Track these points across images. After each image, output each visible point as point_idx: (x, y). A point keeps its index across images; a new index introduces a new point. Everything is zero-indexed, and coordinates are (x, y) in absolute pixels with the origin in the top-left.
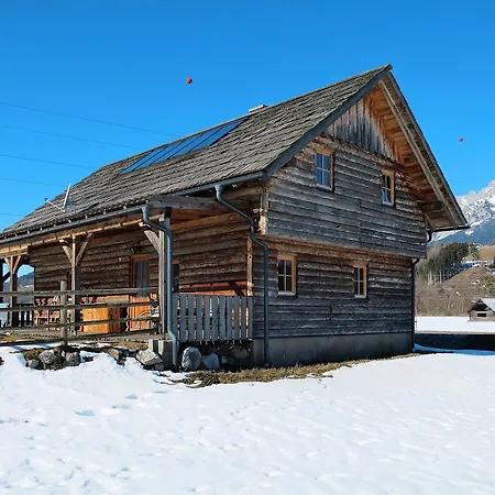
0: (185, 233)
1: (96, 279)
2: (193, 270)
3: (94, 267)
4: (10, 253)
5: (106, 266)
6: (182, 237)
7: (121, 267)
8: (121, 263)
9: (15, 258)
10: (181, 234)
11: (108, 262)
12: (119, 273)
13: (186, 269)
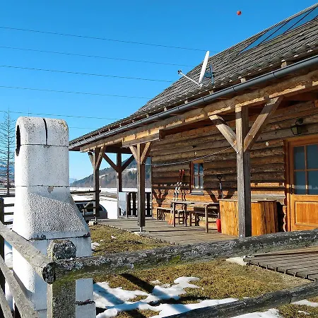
4: (137, 140)
7: (269, 153)
8: (270, 149)
9: (143, 146)
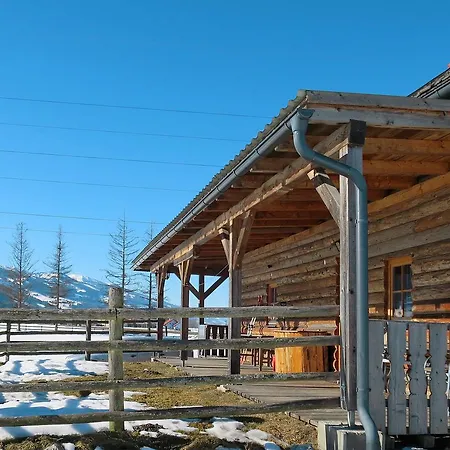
0: (420, 205)
1: (295, 294)
2: (435, 274)
3: (293, 276)
4: (181, 257)
5: (308, 273)
6: (415, 216)
7: (325, 275)
8: (326, 269)
9: (185, 264)
10: (413, 209)
11: (311, 268)
12: (323, 284)
13: (424, 273)
